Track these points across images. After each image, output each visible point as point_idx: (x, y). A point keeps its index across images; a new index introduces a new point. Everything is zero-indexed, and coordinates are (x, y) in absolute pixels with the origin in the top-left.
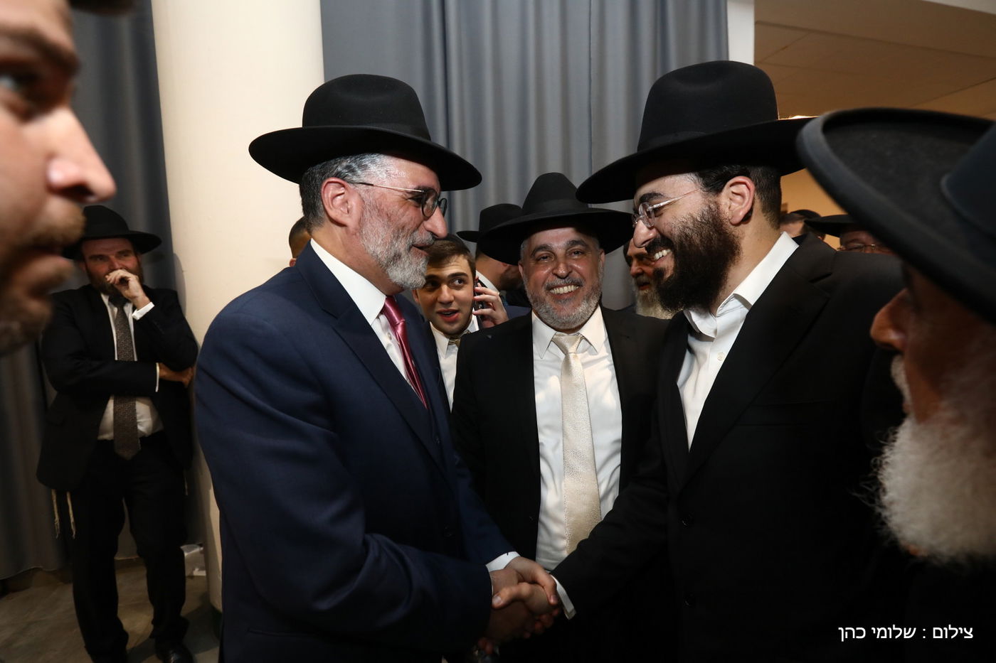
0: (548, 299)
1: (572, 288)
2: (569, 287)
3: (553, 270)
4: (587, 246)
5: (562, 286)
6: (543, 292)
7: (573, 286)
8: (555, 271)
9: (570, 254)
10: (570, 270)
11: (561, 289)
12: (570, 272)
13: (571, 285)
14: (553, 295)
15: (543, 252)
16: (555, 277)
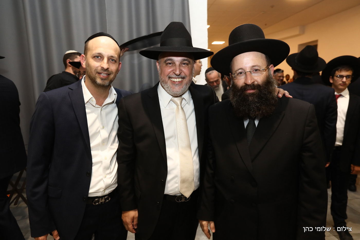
0: (169, 82)
1: (180, 80)
2: (179, 79)
3: (173, 70)
4: (189, 62)
5: (176, 78)
6: (167, 79)
7: (181, 79)
8: (174, 71)
9: (182, 64)
10: (181, 71)
11: (176, 79)
12: (181, 73)
13: (180, 78)
14: (171, 81)
15: (170, 62)
16: (174, 74)
